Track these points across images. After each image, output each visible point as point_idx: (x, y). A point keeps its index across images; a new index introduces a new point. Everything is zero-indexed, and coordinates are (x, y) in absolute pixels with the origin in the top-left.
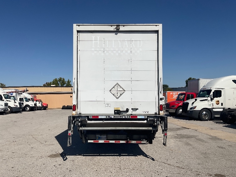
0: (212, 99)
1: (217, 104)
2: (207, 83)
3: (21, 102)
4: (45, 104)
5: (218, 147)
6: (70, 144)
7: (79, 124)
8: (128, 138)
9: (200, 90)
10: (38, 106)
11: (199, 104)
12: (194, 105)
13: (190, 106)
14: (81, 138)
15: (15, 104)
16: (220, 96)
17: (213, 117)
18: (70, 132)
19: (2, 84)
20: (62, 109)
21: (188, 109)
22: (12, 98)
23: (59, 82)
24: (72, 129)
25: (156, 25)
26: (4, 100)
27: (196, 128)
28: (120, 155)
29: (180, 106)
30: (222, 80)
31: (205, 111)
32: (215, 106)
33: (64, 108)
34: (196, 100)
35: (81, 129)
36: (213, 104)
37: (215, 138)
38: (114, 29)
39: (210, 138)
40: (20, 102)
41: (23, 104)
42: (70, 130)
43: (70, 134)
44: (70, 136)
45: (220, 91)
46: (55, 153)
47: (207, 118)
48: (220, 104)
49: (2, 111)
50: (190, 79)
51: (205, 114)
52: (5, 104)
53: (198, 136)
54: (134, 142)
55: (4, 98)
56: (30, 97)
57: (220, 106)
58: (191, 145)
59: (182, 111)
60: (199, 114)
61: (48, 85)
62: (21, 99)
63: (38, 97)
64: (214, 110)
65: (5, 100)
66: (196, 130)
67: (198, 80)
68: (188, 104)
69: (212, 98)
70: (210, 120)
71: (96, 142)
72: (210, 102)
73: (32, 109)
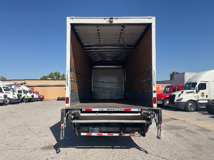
0: (197, 92)
1: (202, 96)
2: (192, 76)
3: (20, 94)
4: (41, 96)
5: (209, 139)
6: (63, 137)
7: (72, 117)
8: (121, 131)
9: (185, 83)
10: (35, 97)
11: (185, 96)
12: (181, 97)
13: (176, 98)
14: (74, 131)
15: (14, 96)
16: (205, 88)
17: (198, 109)
18: (62, 125)
19: (2, 77)
20: (58, 100)
21: (175, 101)
22: (11, 90)
23: (55, 76)
24: (65, 122)
25: (149, 18)
26: (3, 92)
27: (184, 119)
28: (113, 148)
29: (167, 98)
30: (207, 74)
31: (191, 103)
32: (201, 98)
33: (59, 99)
34: (182, 92)
35: (74, 121)
36: (198, 96)
37: (204, 130)
38: (107, 22)
39: (199, 130)
40: (18, 94)
41: (21, 95)
42: (63, 123)
43: (62, 127)
44: (63, 129)
45: (205, 84)
46: (48, 145)
47: (192, 109)
48: (205, 96)
49: (2, 102)
50: (174, 73)
51: (191, 106)
52: (4, 95)
53: (187, 127)
54: (127, 135)
55: (3, 91)
56: (27, 89)
57: (205, 97)
58: (181, 137)
59: (169, 103)
60: (185, 105)
61: (44, 78)
62: (20, 92)
63: (36, 89)
64: (199, 102)
65: (5, 92)
66: (184, 121)
67: (184, 73)
68: (174, 96)
69: (198, 90)
70: (195, 111)
71: (89, 134)
72: (195, 94)
73: (30, 100)
